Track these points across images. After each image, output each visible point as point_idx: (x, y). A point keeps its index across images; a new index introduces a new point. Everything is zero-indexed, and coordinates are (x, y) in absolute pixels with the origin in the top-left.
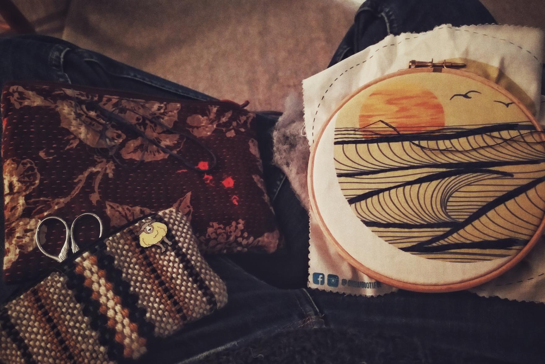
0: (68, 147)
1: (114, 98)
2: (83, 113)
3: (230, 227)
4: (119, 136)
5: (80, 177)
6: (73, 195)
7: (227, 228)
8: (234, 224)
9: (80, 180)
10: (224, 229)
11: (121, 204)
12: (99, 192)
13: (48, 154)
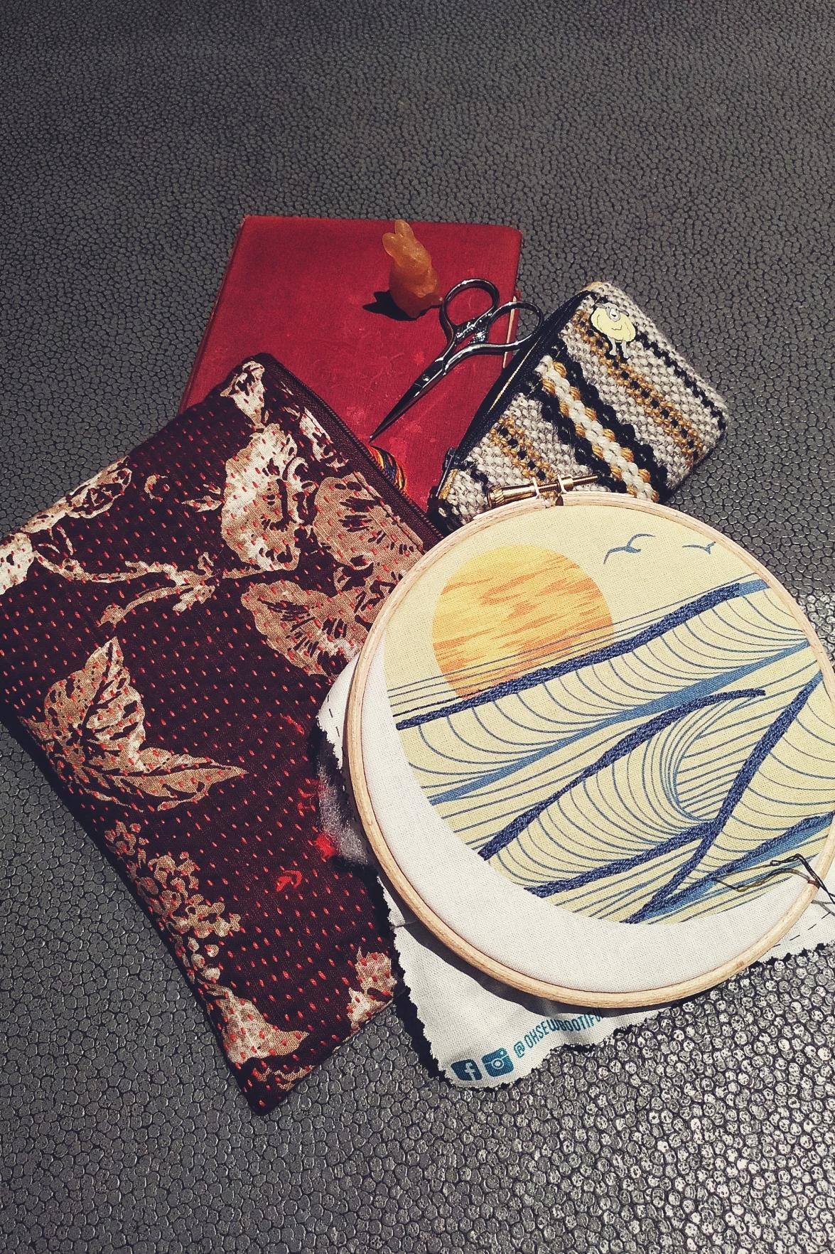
0: (191, 503)
1: (367, 489)
2: (281, 471)
3: (203, 903)
4: (285, 558)
5: (143, 565)
6: (100, 579)
7: (198, 898)
8: (218, 907)
9: (135, 570)
10: (192, 892)
11: (127, 663)
12: (130, 613)
13: (156, 488)
